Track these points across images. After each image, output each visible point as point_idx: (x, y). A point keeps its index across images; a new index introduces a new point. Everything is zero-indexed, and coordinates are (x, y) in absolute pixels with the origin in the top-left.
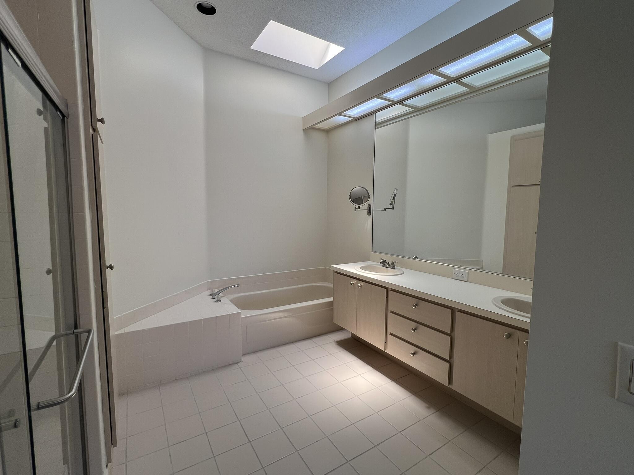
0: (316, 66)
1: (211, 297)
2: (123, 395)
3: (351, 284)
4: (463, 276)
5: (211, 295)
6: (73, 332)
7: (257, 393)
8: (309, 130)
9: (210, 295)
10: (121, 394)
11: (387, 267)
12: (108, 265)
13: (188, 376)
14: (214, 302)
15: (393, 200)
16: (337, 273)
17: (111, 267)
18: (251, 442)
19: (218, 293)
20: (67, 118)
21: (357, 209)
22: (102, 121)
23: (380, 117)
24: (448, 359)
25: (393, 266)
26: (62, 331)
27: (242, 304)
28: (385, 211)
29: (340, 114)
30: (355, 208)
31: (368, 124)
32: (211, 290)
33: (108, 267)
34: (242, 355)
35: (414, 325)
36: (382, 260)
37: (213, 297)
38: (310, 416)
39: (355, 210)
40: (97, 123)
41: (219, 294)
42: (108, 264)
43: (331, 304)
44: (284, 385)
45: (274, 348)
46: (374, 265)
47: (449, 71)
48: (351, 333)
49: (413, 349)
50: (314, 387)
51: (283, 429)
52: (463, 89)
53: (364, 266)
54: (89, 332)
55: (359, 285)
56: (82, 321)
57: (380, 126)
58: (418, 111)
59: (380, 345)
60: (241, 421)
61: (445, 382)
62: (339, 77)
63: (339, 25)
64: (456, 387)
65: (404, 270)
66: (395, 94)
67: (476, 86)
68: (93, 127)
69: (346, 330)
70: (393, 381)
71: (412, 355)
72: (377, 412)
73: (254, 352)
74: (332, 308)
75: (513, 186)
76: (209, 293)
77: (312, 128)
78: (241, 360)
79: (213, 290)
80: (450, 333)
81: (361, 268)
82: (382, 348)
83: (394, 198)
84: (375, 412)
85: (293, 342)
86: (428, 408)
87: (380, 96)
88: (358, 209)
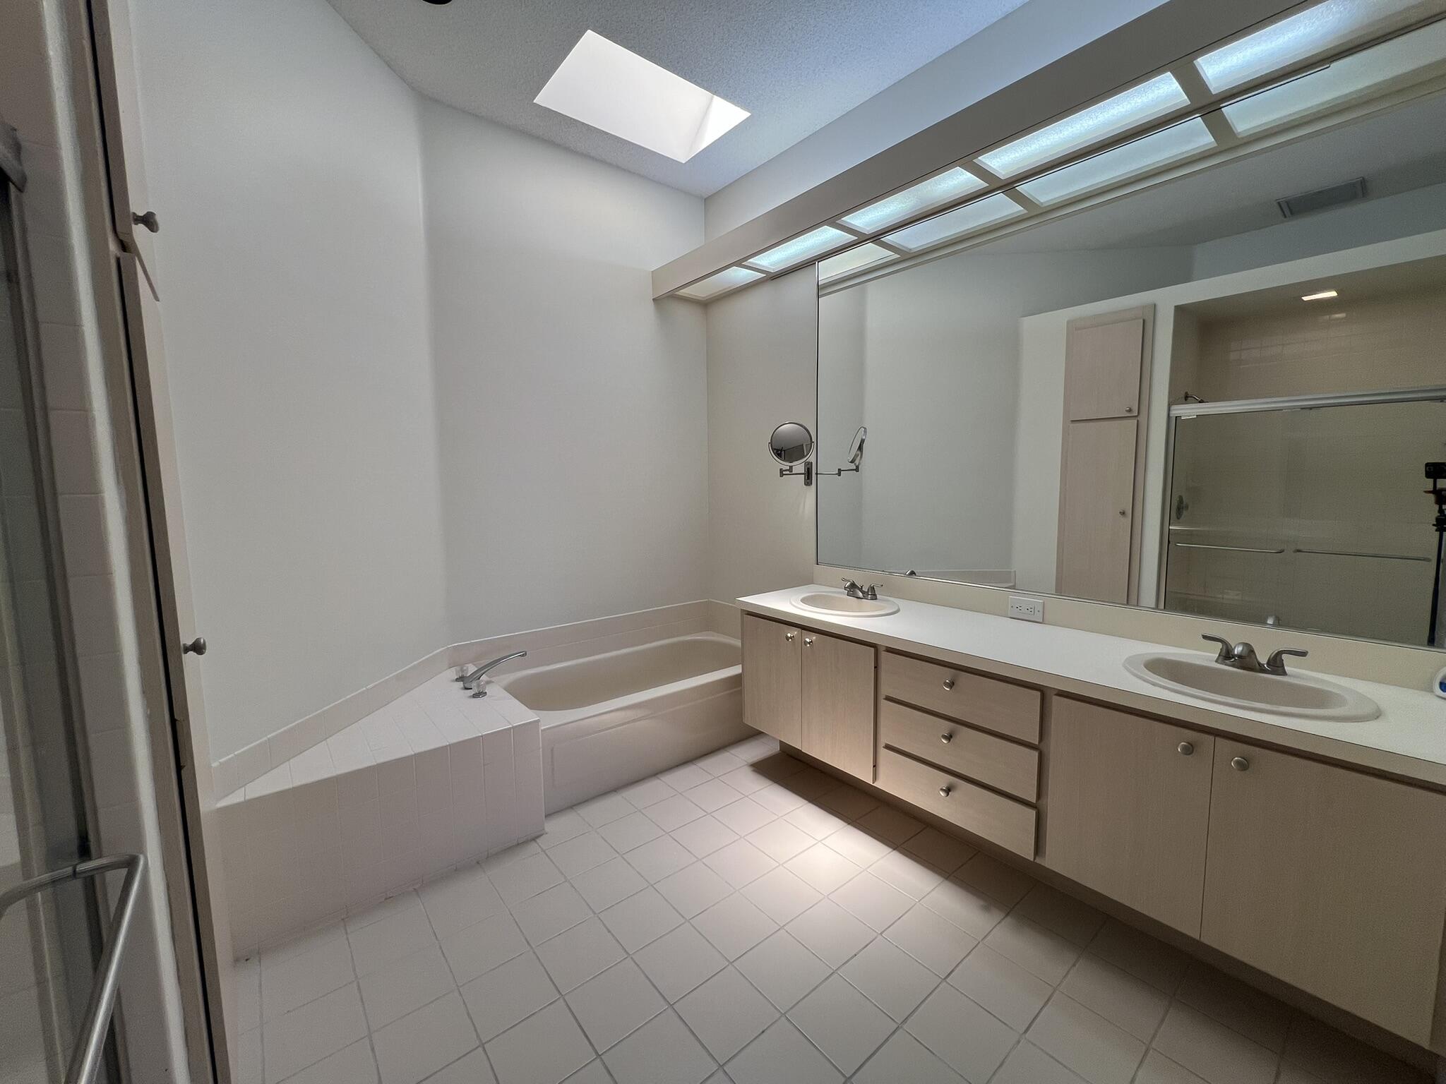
0: (682, 155)
1: (461, 684)
2: (247, 960)
3: (787, 638)
4: (1032, 610)
5: (461, 679)
6: (74, 871)
7: (595, 913)
8: (666, 300)
9: (457, 680)
10: (242, 959)
11: (857, 598)
12: (189, 642)
13: (416, 887)
14: (470, 697)
15: (859, 452)
16: (750, 615)
17: (198, 648)
18: (603, 1057)
19: (476, 676)
20: (20, 190)
21: (784, 473)
22: (149, 221)
23: (828, 270)
24: (1034, 801)
25: (872, 594)
26: (36, 873)
27: (532, 694)
28: (840, 475)
29: (739, 264)
30: (781, 471)
31: (801, 287)
32: (458, 668)
33: (187, 650)
34: (546, 817)
35: (946, 726)
36: (849, 584)
37: (467, 686)
38: (731, 963)
39: (782, 475)
40: (133, 226)
41: (479, 679)
42: (186, 639)
43: (737, 681)
44: (655, 886)
45: (615, 791)
46: (830, 594)
47: (997, 165)
48: (780, 741)
49: (946, 779)
50: (726, 882)
51: (675, 1006)
52: (1016, 209)
53: (809, 596)
54: (130, 864)
55: (808, 640)
56: (107, 826)
57: (830, 290)
58: (907, 258)
59: (862, 773)
60: (566, 998)
61: (1027, 852)
62: (730, 184)
63: (744, 53)
64: (1055, 861)
65: (901, 603)
66: (867, 218)
67: (1042, 203)
68: (121, 238)
69: (768, 735)
70: (894, 849)
71: (942, 794)
72: (881, 934)
73: (572, 806)
74: (739, 689)
75: (1074, 421)
76: (453, 673)
77: (673, 296)
78: (544, 829)
79: (465, 668)
80: (1037, 743)
81: (804, 600)
82: (868, 779)
83: (860, 448)
84: (876, 934)
85: (657, 774)
86: (986, 908)
87: (837, 222)
88: (788, 472)
